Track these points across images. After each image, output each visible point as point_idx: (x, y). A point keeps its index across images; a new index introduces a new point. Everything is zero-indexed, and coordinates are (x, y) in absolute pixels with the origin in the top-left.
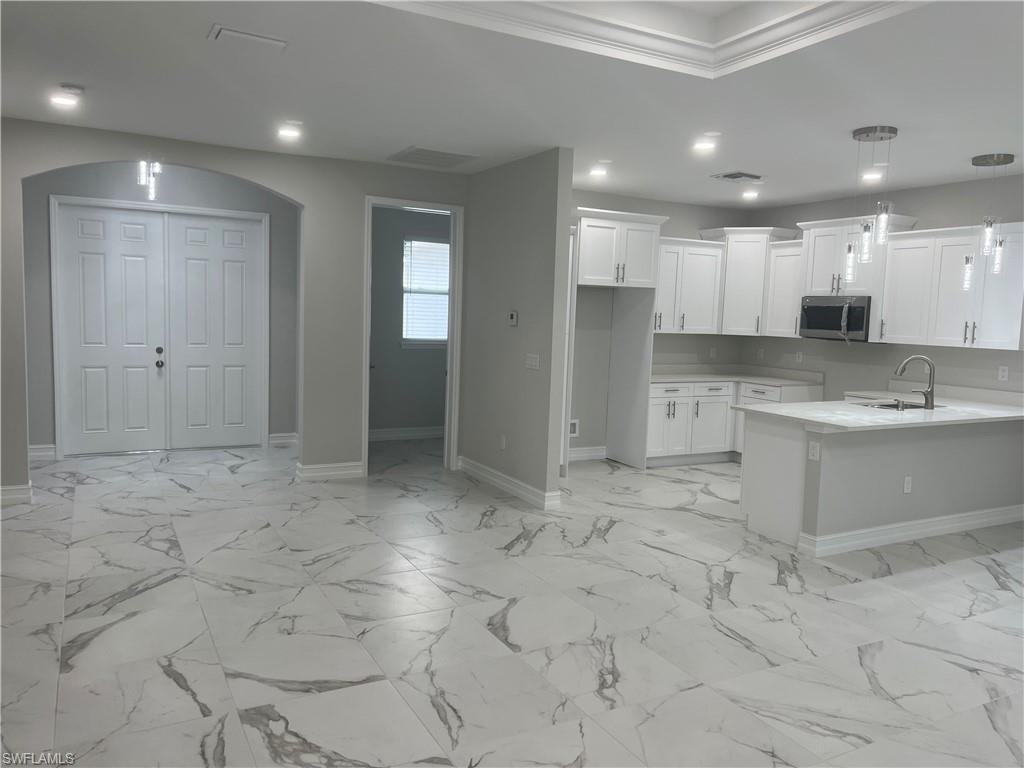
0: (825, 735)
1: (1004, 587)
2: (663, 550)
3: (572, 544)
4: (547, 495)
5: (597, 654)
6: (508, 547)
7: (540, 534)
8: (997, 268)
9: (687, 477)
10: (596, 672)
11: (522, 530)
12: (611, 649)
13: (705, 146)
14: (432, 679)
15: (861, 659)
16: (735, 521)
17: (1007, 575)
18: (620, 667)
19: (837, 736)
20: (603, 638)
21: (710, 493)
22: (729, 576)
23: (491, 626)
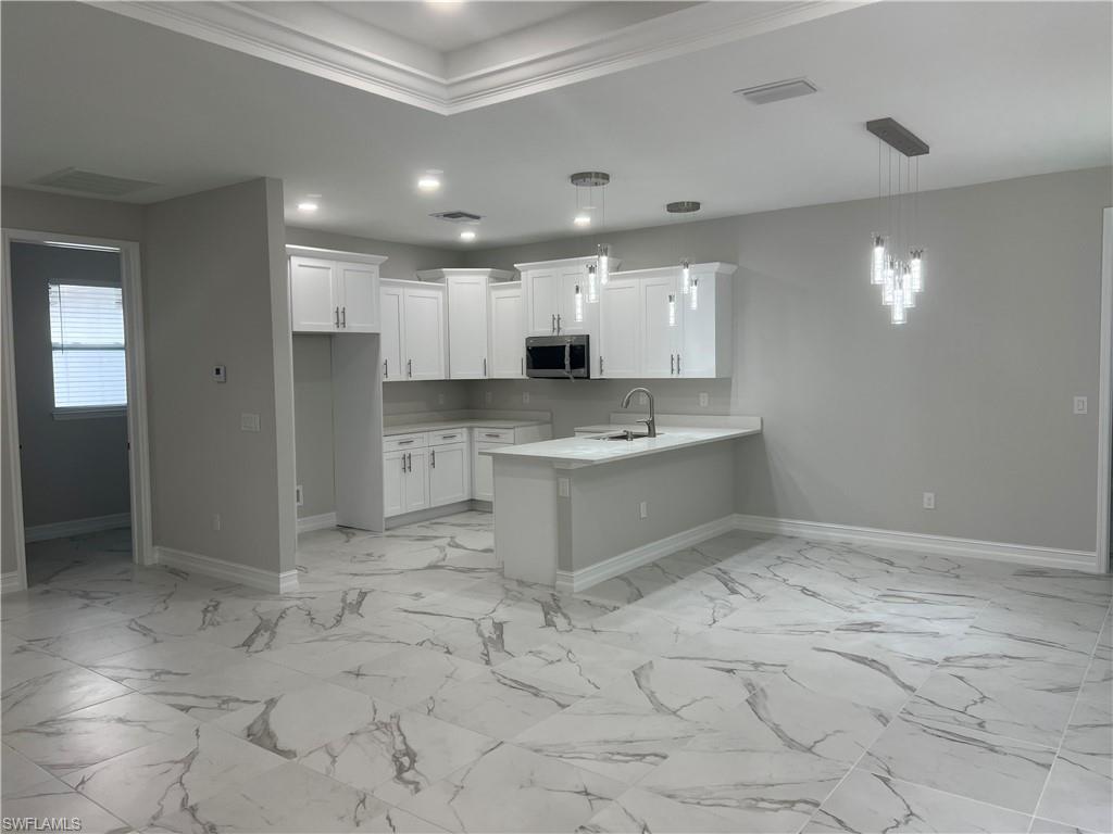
0: (627, 762)
1: (734, 592)
2: (425, 613)
3: (323, 626)
4: (282, 575)
5: (385, 739)
6: (248, 643)
7: (282, 622)
8: (694, 305)
9: (430, 533)
10: (390, 757)
11: (259, 621)
12: (399, 729)
13: (429, 184)
14: (194, 816)
15: (638, 682)
16: (491, 570)
17: (733, 580)
18: (414, 746)
19: (637, 760)
20: (386, 719)
21: (458, 546)
22: (499, 627)
23: (250, 734)
